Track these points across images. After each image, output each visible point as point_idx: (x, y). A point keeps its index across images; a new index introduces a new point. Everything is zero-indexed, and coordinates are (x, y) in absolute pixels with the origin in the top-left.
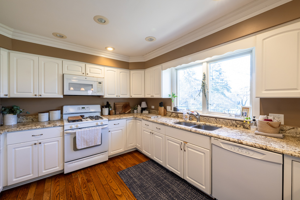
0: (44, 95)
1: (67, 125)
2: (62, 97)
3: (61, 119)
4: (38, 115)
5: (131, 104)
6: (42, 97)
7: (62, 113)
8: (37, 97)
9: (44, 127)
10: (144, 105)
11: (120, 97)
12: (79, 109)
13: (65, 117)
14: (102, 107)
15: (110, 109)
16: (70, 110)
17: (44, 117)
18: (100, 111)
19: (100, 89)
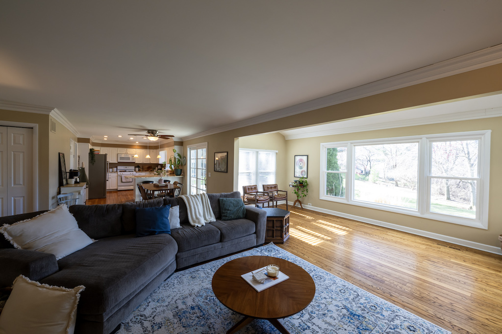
0: (111, 162)
1: (119, 173)
2: (117, 162)
5: (153, 167)
9: (111, 173)
10: (159, 167)
11: (144, 163)
12: (124, 168)
13: (118, 170)
14: (135, 167)
15: (140, 169)
16: (119, 168)
17: (111, 170)
18: (134, 169)
19: (133, 159)
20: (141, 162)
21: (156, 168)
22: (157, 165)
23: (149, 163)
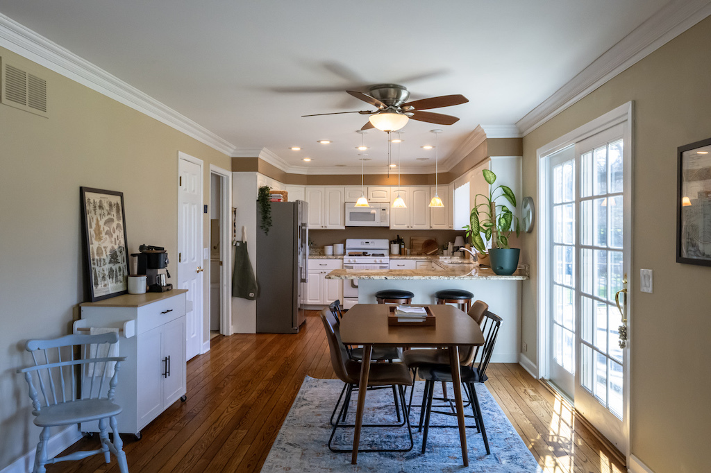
0: (330, 227)
1: (348, 259)
2: (344, 228)
3: (344, 254)
4: (324, 248)
6: (327, 228)
7: (345, 248)
8: (324, 228)
9: (328, 258)
10: (457, 241)
11: (413, 228)
12: (362, 243)
13: (347, 251)
14: (391, 243)
15: (403, 246)
16: (352, 243)
17: (329, 250)
18: (388, 247)
19: (383, 218)
20: (404, 227)
21: (450, 246)
22: (452, 235)
23: (428, 228)
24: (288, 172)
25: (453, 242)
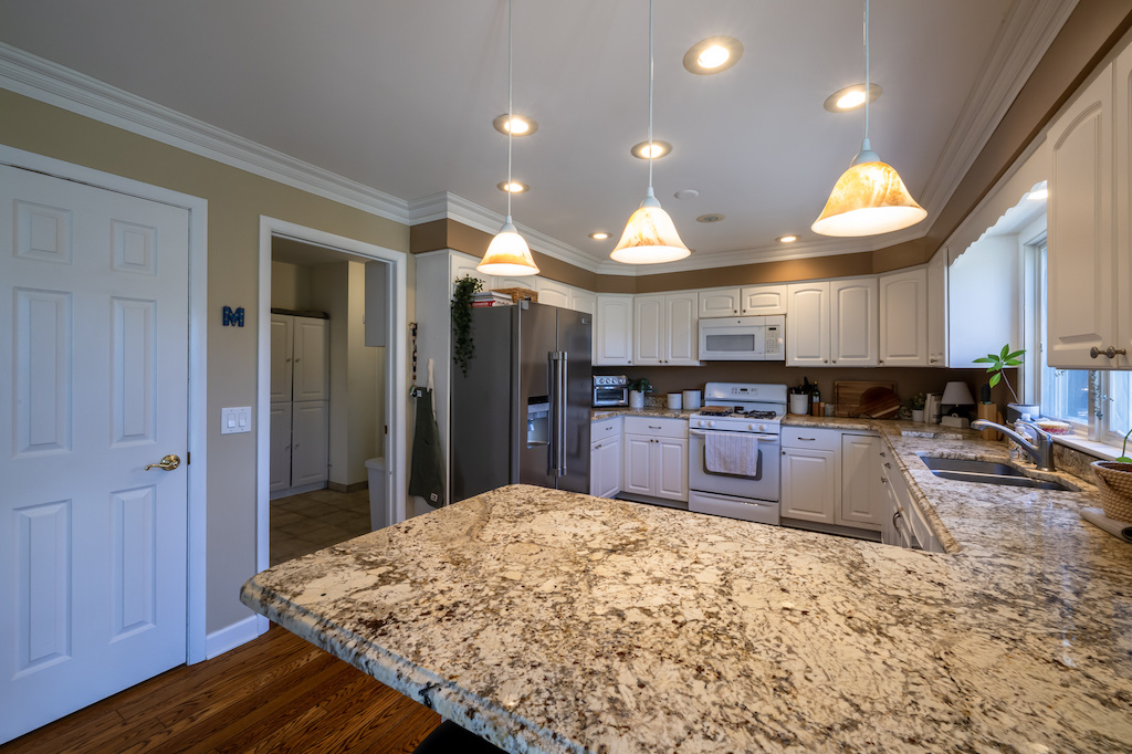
0: (673, 362)
1: (695, 419)
2: (697, 364)
4: (666, 397)
5: (901, 389)
6: (670, 364)
7: (702, 397)
8: (664, 364)
9: (662, 415)
11: (838, 365)
12: (735, 391)
14: (789, 392)
15: (816, 399)
16: (717, 392)
17: (675, 401)
18: (785, 400)
19: (771, 345)
20: (818, 362)
21: (931, 403)
22: (937, 378)
23: (874, 363)
24: (599, 272)
25: (939, 393)
